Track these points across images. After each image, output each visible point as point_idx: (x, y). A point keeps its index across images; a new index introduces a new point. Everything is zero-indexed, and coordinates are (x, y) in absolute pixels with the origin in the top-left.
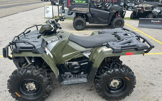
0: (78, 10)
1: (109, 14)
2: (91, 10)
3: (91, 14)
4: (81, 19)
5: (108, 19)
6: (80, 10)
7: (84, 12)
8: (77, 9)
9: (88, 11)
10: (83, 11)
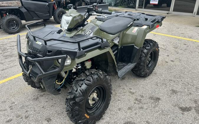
0: (4, 5)
1: (49, 5)
2: (23, 3)
3: (25, 8)
4: (13, 17)
5: (49, 12)
6: (7, 5)
7: (14, 6)
8: (3, 3)
9: (20, 5)
10: (12, 5)
